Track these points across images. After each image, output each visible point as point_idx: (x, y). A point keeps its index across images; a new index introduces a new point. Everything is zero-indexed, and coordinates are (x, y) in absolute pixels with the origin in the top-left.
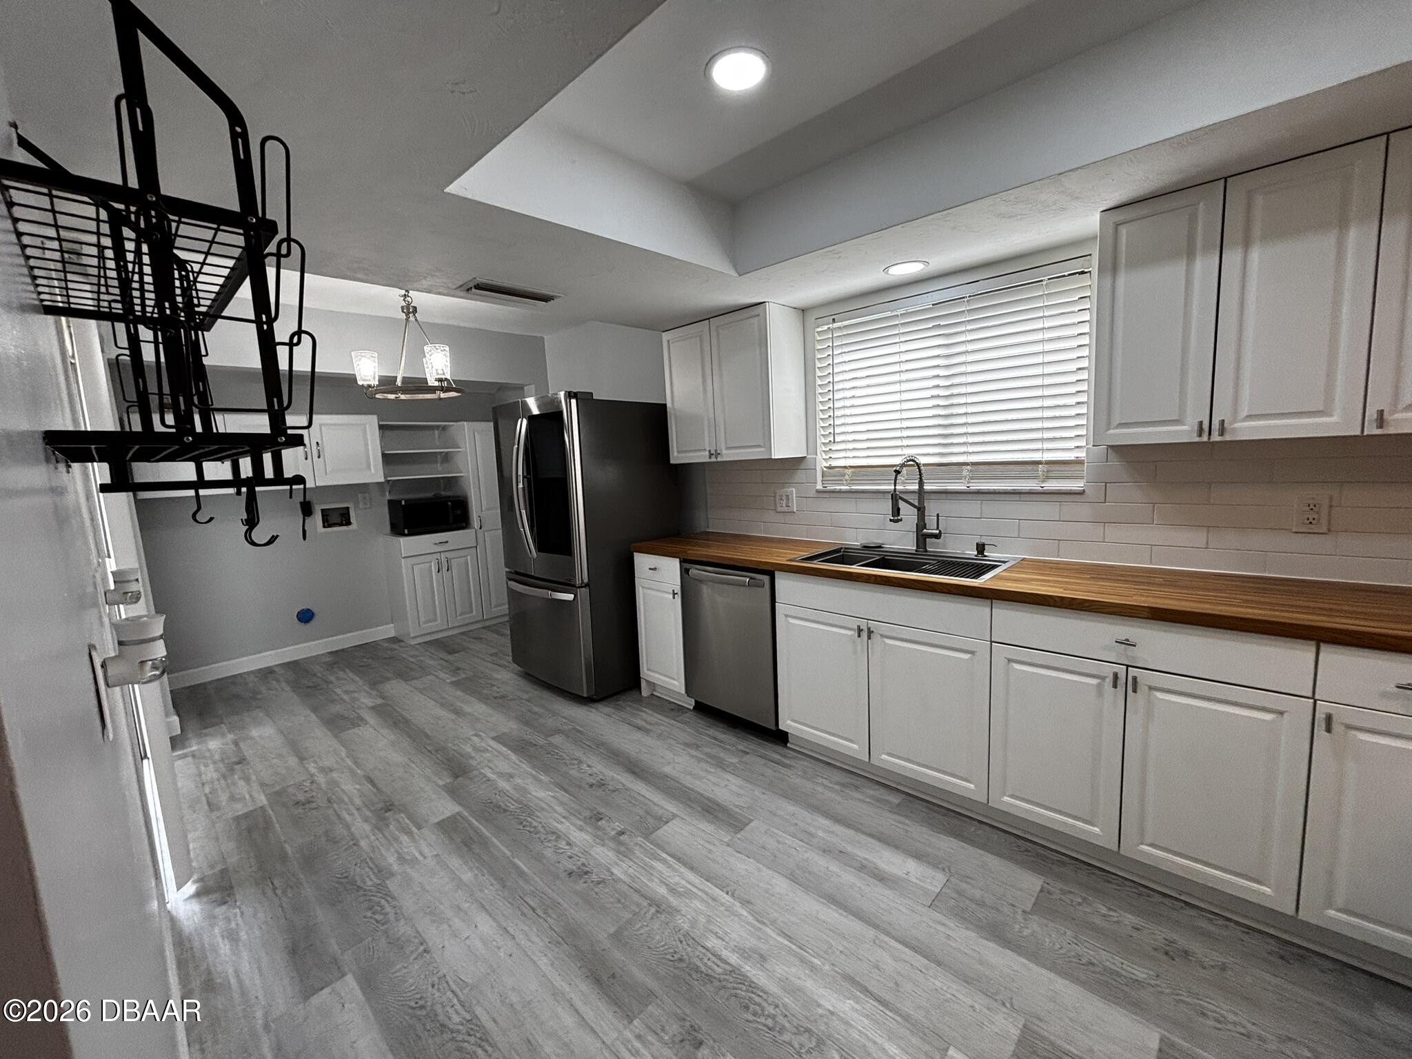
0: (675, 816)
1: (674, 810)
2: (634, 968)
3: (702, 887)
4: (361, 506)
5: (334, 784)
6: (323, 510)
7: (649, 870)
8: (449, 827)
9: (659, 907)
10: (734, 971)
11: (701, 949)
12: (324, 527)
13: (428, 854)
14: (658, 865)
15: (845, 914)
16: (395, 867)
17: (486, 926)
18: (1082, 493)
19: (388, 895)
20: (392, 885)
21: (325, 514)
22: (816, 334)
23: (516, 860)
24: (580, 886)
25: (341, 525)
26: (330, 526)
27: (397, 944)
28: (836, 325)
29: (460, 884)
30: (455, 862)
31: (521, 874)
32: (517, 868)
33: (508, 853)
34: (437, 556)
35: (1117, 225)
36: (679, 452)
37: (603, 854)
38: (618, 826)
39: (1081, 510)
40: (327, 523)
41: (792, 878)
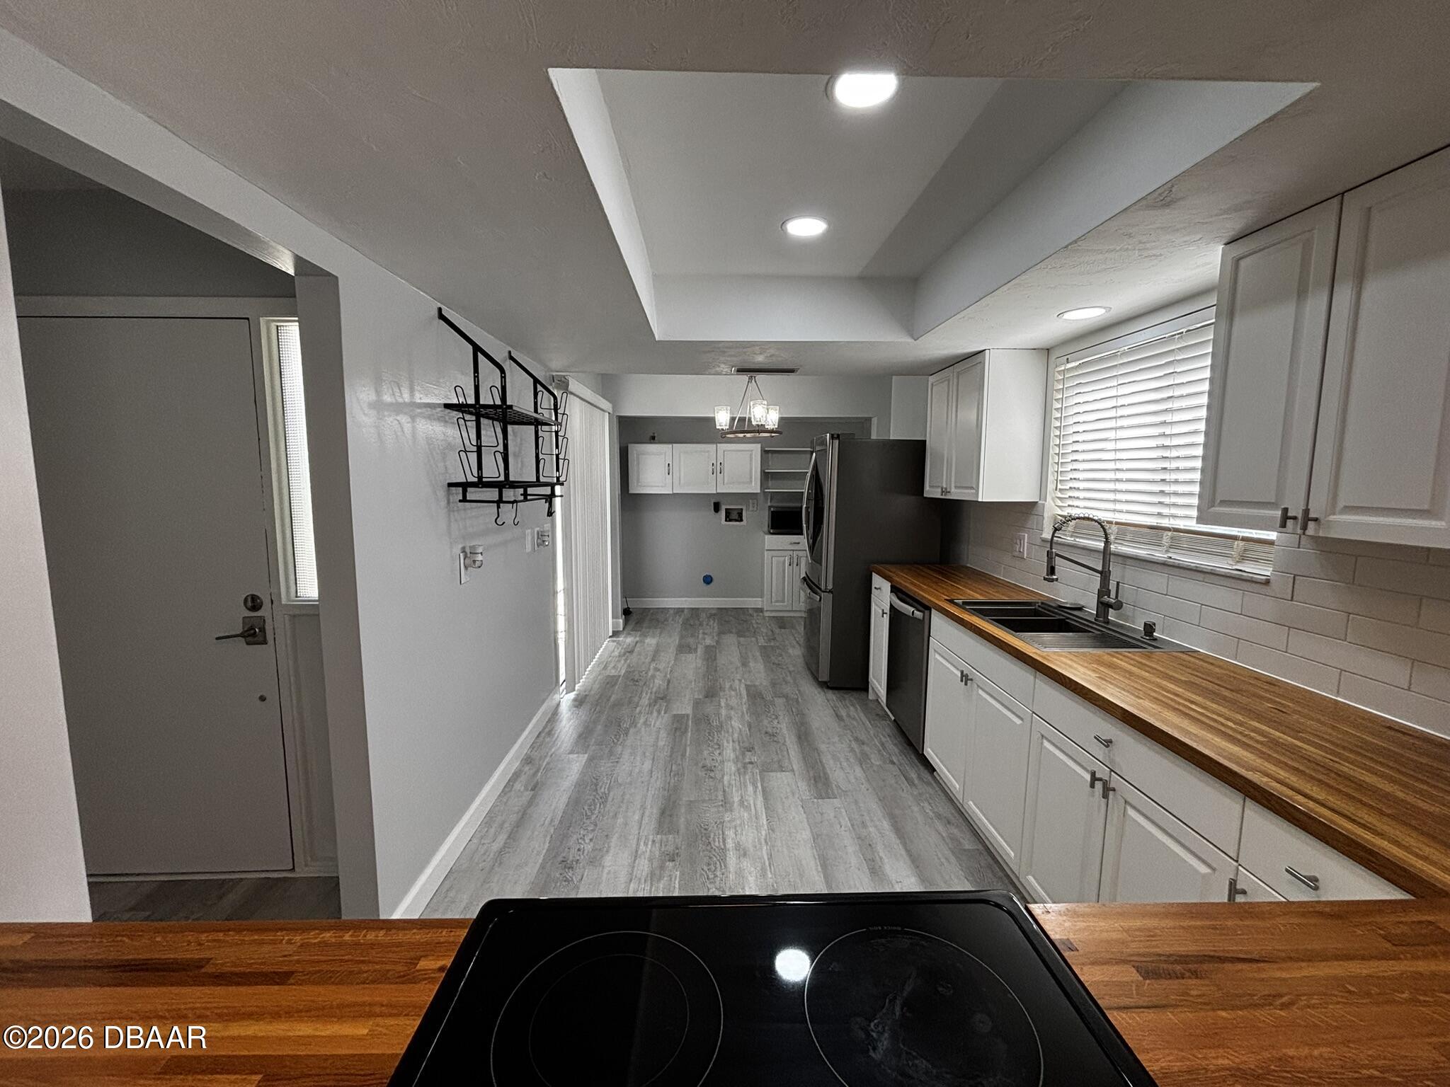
0: (793, 770)
1: (795, 767)
2: (683, 819)
3: (759, 809)
4: (751, 509)
5: (653, 677)
6: (726, 509)
7: (743, 786)
8: (679, 720)
9: (726, 804)
10: (724, 850)
11: (721, 832)
12: (726, 521)
13: (656, 726)
14: (750, 788)
15: (820, 869)
16: (639, 725)
17: (647, 765)
18: (1267, 582)
19: (627, 734)
20: (632, 731)
21: (728, 512)
22: (1056, 374)
23: (688, 749)
24: (702, 774)
25: (736, 521)
26: (730, 520)
27: (611, 753)
28: (1069, 366)
29: (655, 745)
30: (663, 734)
31: (683, 755)
32: (685, 750)
33: (689, 743)
34: (791, 553)
35: (1237, 261)
36: (930, 486)
37: (730, 767)
38: (754, 759)
39: (1263, 604)
40: (728, 518)
41: (816, 837)
